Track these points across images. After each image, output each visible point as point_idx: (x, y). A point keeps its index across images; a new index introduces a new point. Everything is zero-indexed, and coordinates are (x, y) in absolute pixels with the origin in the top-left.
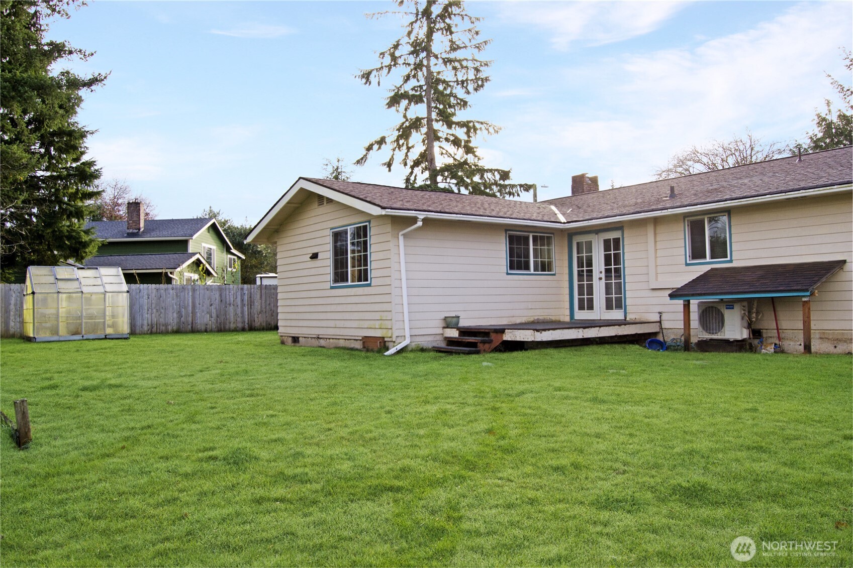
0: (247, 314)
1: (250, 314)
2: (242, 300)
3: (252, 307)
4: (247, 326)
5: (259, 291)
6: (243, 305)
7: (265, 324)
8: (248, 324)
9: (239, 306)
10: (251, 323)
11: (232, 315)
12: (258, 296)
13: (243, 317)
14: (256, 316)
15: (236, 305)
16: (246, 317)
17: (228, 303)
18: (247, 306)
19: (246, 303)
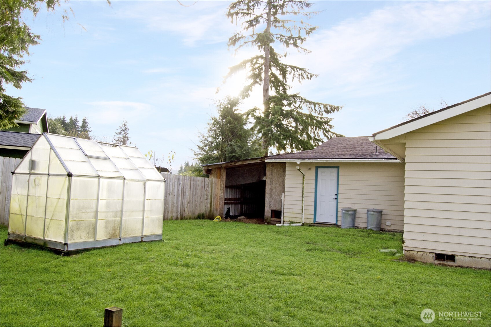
0: (180, 204)
1: (182, 203)
2: (178, 190)
3: (184, 197)
4: (179, 216)
5: (189, 182)
6: (178, 195)
7: (191, 214)
8: (180, 213)
9: (176, 196)
10: (182, 213)
11: (170, 204)
12: (189, 187)
13: (177, 206)
14: (186, 205)
15: (173, 195)
16: (180, 206)
17: (168, 192)
18: (180, 196)
19: (180, 193)
